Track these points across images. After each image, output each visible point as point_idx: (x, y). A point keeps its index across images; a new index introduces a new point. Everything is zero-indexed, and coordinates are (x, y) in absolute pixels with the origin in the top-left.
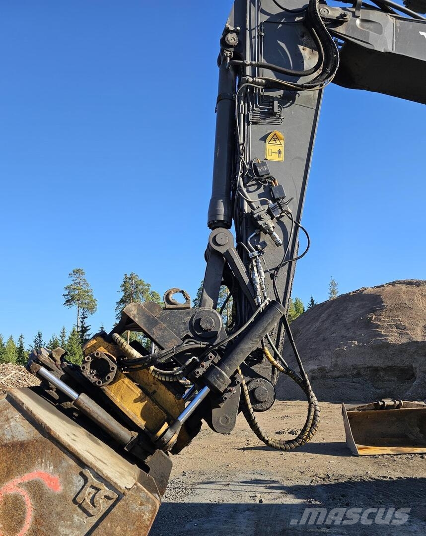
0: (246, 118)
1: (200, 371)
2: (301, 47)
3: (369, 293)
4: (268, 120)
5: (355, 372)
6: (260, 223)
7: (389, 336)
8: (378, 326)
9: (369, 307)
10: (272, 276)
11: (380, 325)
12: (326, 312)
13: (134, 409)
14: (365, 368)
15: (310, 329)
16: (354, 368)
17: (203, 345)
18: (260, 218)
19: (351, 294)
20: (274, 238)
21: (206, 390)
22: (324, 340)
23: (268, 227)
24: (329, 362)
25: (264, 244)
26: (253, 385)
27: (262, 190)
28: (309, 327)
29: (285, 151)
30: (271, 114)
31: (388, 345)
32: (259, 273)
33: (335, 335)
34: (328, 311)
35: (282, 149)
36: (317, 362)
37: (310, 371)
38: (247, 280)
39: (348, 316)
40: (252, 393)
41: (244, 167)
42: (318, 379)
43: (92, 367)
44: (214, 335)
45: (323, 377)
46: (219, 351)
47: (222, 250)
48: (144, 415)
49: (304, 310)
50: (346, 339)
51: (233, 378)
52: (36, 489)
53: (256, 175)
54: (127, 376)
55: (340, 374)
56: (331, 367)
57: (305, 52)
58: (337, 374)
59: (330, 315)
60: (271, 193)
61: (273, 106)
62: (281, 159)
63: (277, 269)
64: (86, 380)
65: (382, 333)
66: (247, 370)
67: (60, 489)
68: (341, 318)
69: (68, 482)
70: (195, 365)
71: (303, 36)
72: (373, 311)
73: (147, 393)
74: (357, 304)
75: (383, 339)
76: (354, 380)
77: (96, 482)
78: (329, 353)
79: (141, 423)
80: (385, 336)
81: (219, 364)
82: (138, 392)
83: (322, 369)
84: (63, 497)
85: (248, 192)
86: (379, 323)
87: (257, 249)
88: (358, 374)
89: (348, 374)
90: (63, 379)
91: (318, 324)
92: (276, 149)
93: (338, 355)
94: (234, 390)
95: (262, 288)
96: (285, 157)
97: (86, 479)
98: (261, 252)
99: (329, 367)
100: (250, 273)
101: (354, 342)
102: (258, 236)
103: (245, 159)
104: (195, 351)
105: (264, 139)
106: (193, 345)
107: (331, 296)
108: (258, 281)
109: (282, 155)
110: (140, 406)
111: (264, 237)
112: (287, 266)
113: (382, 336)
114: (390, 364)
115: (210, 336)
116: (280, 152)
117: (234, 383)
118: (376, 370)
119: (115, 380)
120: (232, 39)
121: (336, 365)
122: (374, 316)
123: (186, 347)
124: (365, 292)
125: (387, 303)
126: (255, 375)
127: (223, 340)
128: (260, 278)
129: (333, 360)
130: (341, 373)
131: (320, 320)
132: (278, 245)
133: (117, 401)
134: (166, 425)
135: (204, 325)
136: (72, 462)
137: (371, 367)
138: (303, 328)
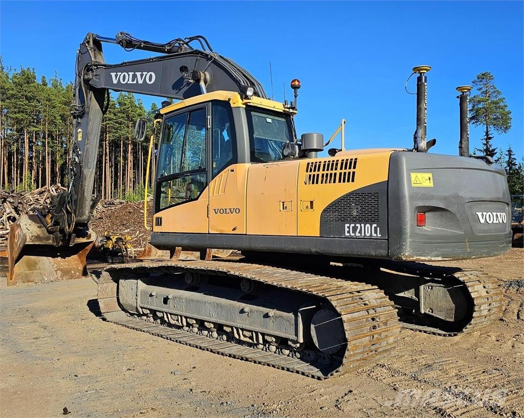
62: (81, 140)
109: (81, 137)
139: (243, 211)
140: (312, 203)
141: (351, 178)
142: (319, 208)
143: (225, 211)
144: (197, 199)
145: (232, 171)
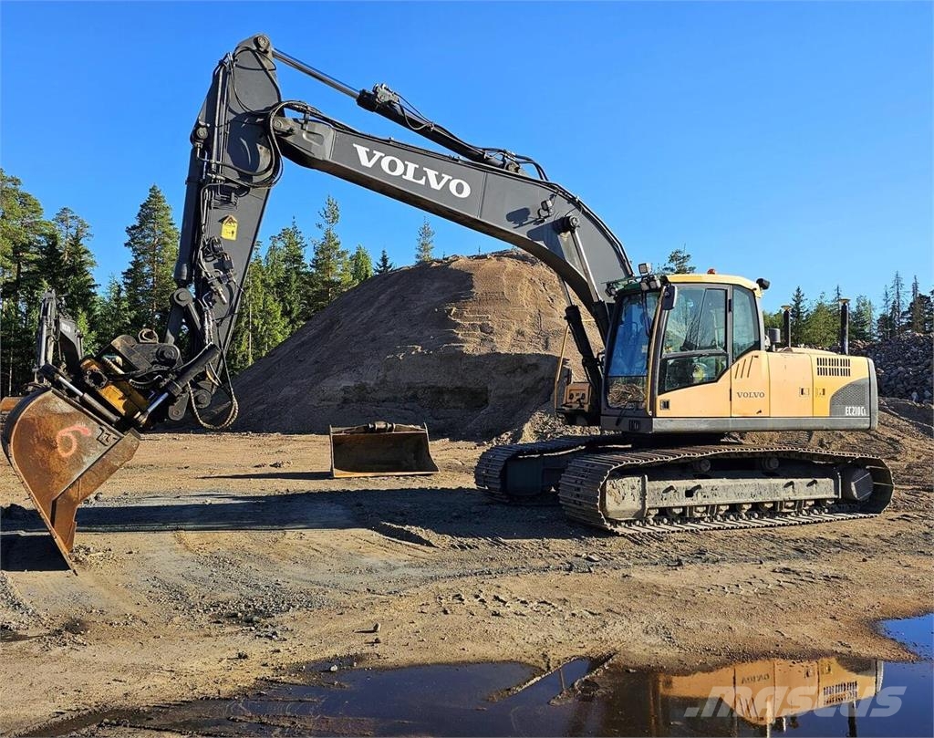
0: (209, 203)
1: (163, 384)
2: (259, 146)
3: (458, 268)
4: (226, 206)
5: (410, 394)
6: (212, 288)
7: (466, 342)
8: (457, 325)
9: (451, 292)
10: (218, 325)
11: (459, 324)
12: (389, 291)
13: (119, 404)
14: (425, 388)
15: (356, 318)
16: (409, 388)
17: (165, 368)
18: (212, 284)
19: (433, 265)
20: (221, 299)
21: (166, 394)
22: (373, 340)
23: (218, 291)
24: (375, 376)
25: (214, 302)
26: (197, 394)
27: (216, 261)
28: (355, 314)
29: (238, 231)
30: (229, 201)
31: (462, 356)
32: (209, 322)
33: (392, 333)
34: (392, 290)
35: (235, 229)
36: (355, 374)
37: (343, 390)
38: (199, 327)
39: (419, 304)
40: (196, 398)
41: (204, 243)
42: (353, 402)
43: (90, 378)
44: (174, 362)
45: (362, 400)
46: (177, 373)
47: (183, 304)
48: (124, 407)
49: (367, 276)
50: (406, 340)
51: (184, 389)
52: (77, 434)
53: (214, 250)
54: (112, 384)
55: (387, 396)
56: (376, 384)
57: (262, 150)
58: (382, 395)
59: (392, 298)
60: (223, 265)
61: (230, 196)
62: (234, 238)
63: (222, 320)
64: (88, 385)
65: (460, 336)
66: (194, 385)
67: (90, 434)
68: (408, 306)
69: (94, 431)
70: (160, 380)
71: (261, 137)
72: (456, 299)
73: (126, 395)
74: (437, 285)
75: (457, 347)
76: (406, 406)
77: (108, 432)
78: (377, 362)
79: (123, 411)
80: (462, 341)
81: (176, 380)
82: (121, 394)
83: (362, 387)
84: (91, 438)
85: (206, 261)
86: (458, 321)
87: (209, 305)
88: (414, 397)
89: (399, 396)
90: (71, 383)
91: (371, 311)
92: (230, 229)
93: (389, 367)
94: (184, 396)
95: (209, 333)
96: (237, 235)
97: (103, 431)
98: (211, 307)
99: (372, 383)
100: (202, 321)
101: (416, 347)
102: (211, 295)
103: (205, 237)
104: (159, 372)
105: (222, 221)
106: (158, 368)
107: (419, 253)
108: (207, 328)
109: (235, 234)
110: (123, 402)
111: (215, 297)
112: (230, 318)
113: (457, 340)
114: (459, 384)
115: (171, 362)
116: (233, 232)
117: (184, 392)
118: (440, 391)
119: (106, 385)
120: (202, 133)
121: (384, 382)
122: (454, 309)
123: (154, 369)
124: (453, 265)
125: (478, 289)
126: (200, 388)
127: (179, 366)
128: (209, 326)
129: (380, 374)
130: (390, 395)
131: (376, 305)
132: (224, 303)
133: (107, 398)
134: (139, 413)
135: (167, 355)
136: (95, 423)
137: (433, 387)
138: (346, 316)
139: (767, 395)
140: (824, 390)
141: (847, 373)
142: (829, 394)
143: (749, 395)
144: (716, 381)
145: (757, 357)
